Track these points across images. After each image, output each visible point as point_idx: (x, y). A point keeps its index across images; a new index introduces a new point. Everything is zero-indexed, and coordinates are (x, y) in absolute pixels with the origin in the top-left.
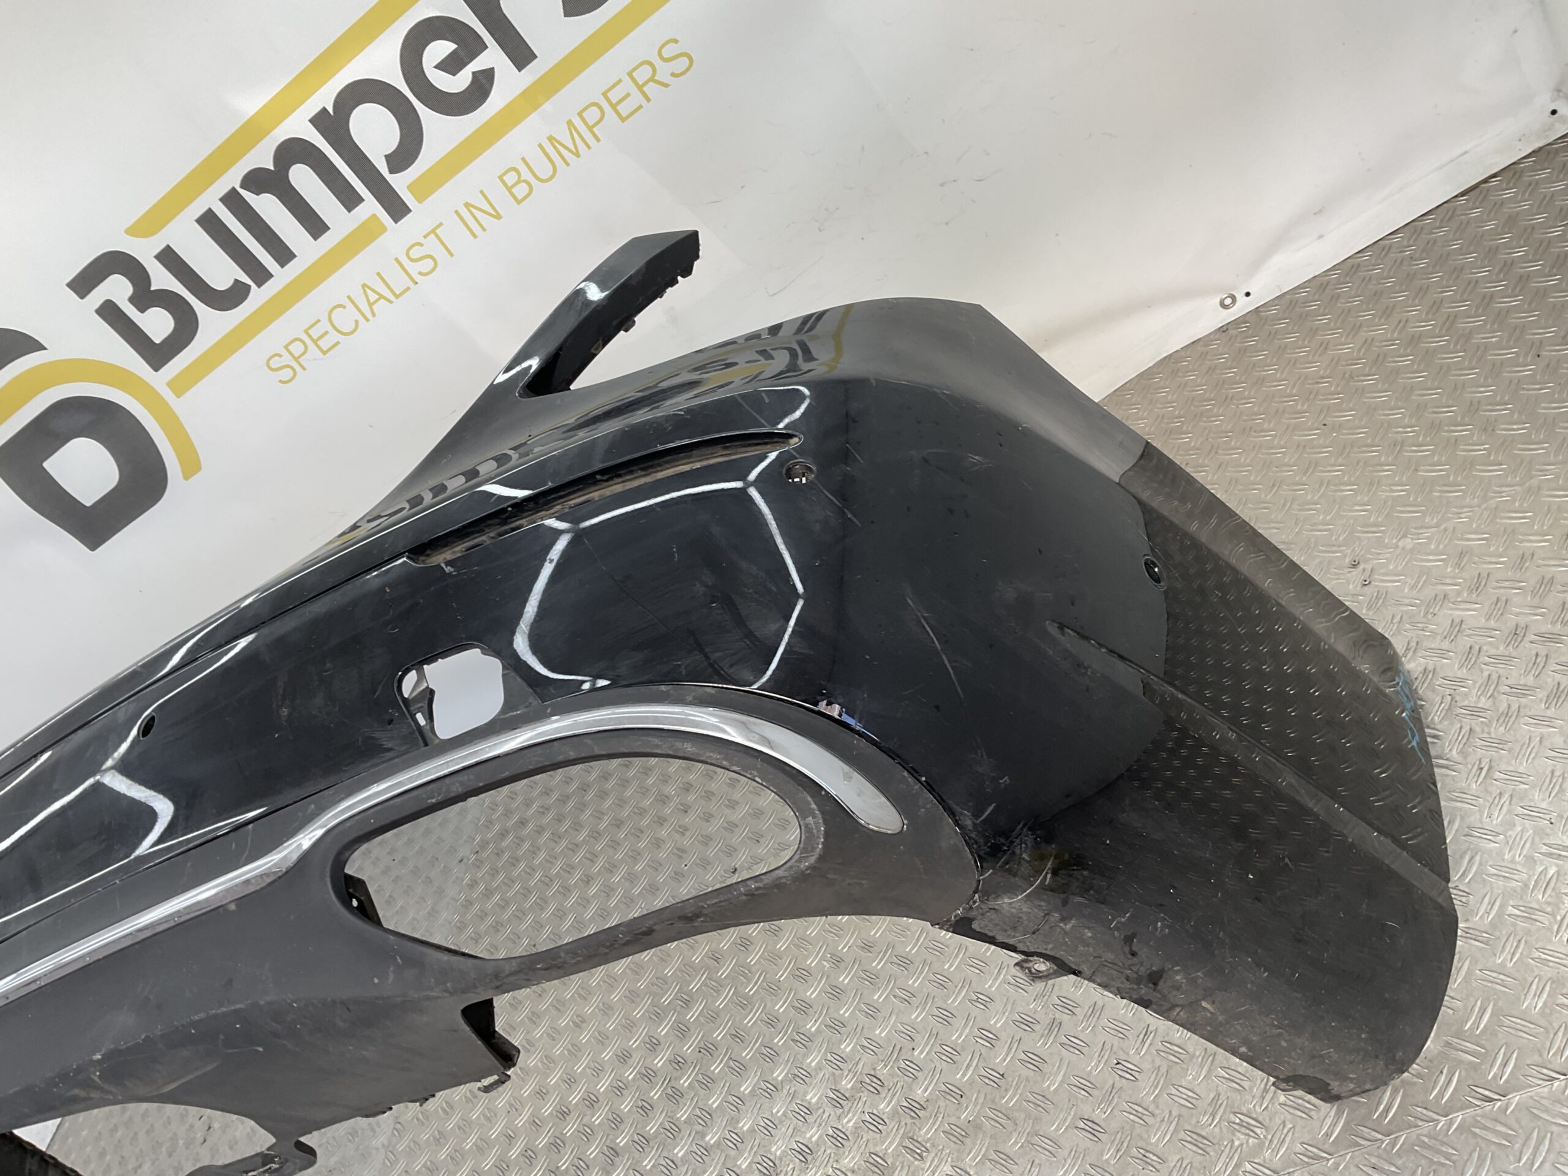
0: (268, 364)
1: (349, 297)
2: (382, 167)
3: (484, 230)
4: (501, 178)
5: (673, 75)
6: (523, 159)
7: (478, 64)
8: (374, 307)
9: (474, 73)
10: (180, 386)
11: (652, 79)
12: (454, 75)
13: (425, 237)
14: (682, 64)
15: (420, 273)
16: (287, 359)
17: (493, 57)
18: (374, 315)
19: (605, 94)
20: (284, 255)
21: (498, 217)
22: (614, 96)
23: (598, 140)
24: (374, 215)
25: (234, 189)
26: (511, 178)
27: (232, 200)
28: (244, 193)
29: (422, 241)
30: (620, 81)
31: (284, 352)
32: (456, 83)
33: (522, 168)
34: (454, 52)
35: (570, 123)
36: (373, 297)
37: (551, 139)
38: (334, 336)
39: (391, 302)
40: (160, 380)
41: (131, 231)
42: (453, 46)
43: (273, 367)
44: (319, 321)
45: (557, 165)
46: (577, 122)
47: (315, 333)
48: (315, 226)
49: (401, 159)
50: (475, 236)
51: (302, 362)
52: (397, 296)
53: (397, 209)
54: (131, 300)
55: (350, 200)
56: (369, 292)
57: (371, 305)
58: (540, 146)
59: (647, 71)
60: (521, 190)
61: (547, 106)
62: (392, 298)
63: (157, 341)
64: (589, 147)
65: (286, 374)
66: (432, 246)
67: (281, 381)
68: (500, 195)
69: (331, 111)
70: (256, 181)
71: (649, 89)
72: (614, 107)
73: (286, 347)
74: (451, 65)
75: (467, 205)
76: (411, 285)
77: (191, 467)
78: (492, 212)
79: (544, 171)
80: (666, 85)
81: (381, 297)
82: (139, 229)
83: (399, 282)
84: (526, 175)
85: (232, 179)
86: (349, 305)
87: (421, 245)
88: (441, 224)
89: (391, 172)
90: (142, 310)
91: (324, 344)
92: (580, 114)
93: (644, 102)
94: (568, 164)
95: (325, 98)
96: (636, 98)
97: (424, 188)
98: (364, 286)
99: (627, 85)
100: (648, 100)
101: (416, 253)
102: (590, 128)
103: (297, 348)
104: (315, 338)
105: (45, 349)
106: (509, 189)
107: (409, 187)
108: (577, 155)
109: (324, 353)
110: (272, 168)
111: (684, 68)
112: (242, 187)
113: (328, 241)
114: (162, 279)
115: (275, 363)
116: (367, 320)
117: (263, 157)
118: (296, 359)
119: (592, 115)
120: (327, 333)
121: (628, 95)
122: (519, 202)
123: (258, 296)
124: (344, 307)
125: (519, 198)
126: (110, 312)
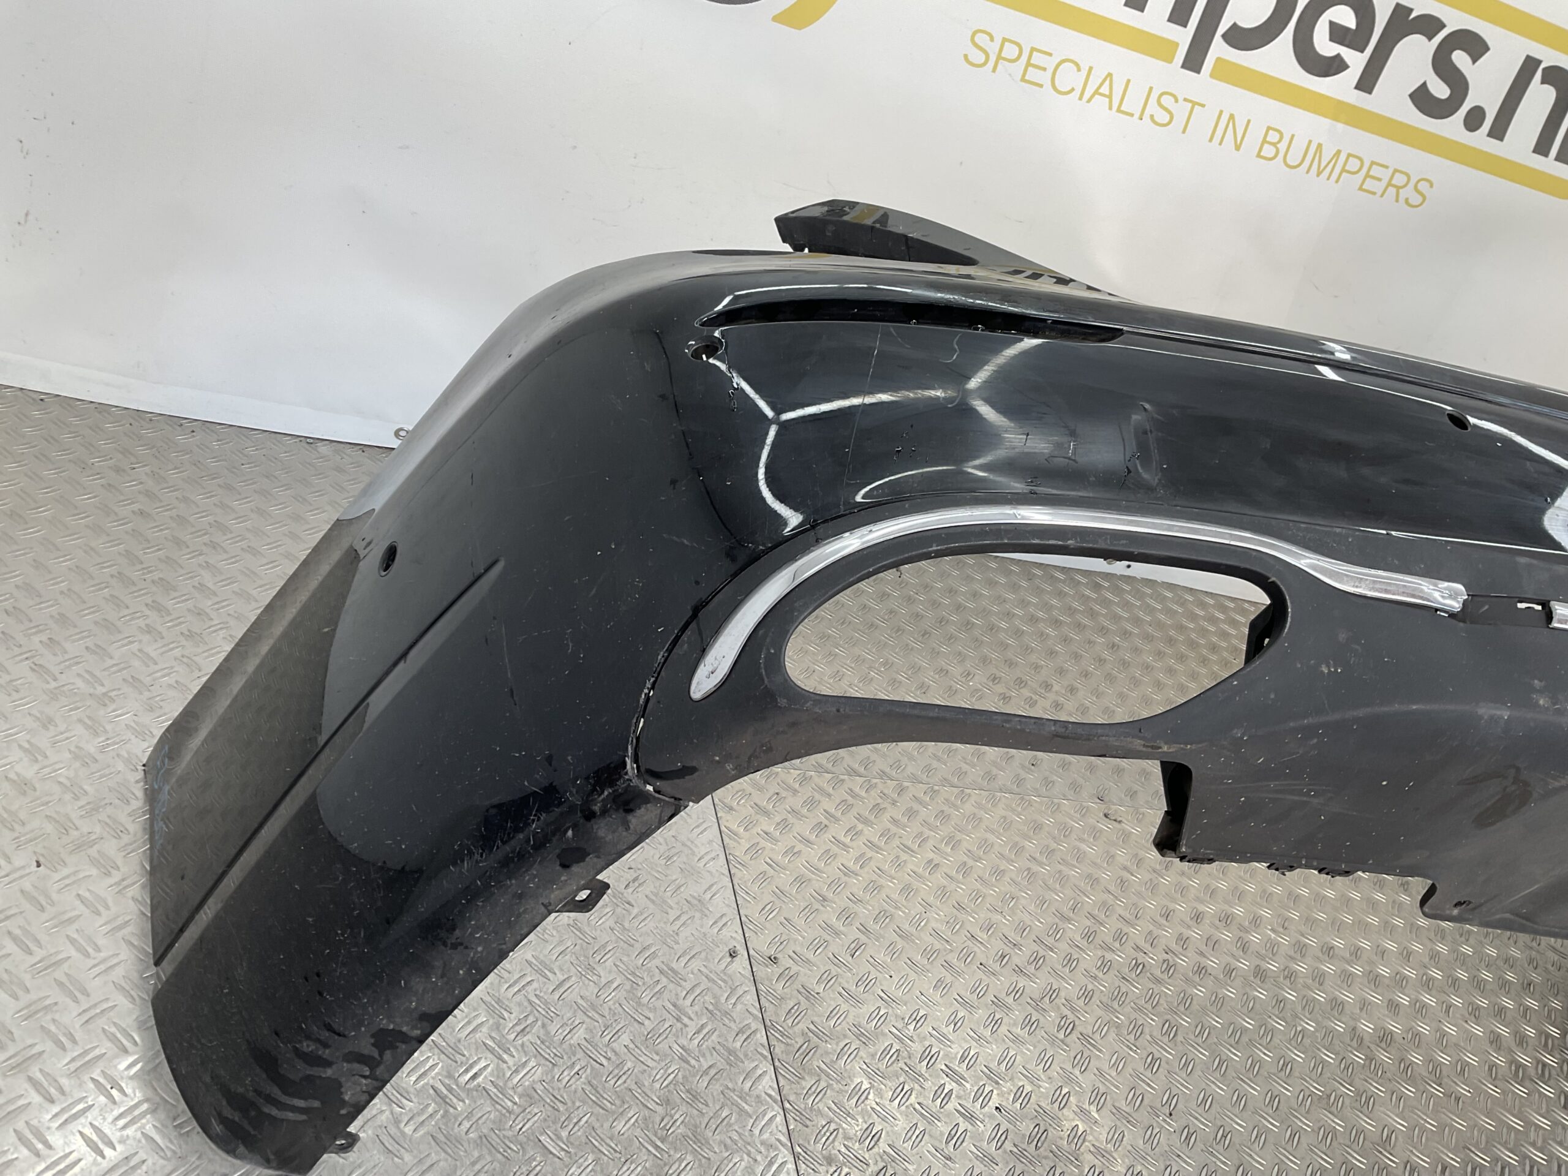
1: (1091, 68)
2: (1224, 26)
3: (1220, 144)
4: (1269, 128)
6: (1293, 136)
7: (1347, 54)
8: (1096, 96)
11: (1398, 188)
13: (1185, 100)
14: (1416, 199)
15: (1152, 116)
16: (993, 48)
17: (1356, 60)
18: (1089, 101)
19: (1373, 163)
21: (1238, 148)
22: (1376, 171)
23: (1337, 181)
24: (1177, 45)
26: (1273, 137)
29: (1180, 99)
30: (1387, 167)
32: (1324, 45)
33: (1286, 140)
35: (1339, 152)
36: (1105, 89)
37: (1320, 146)
38: (1044, 78)
39: (1110, 108)
43: (976, 39)
44: (1050, 55)
46: (1343, 157)
47: (1037, 59)
49: (1240, 38)
50: (1211, 140)
51: (1000, 66)
52: (1119, 110)
53: (1194, 61)
56: (1107, 82)
57: (1096, 92)
58: (1310, 141)
60: (1269, 151)
61: (1340, 126)
62: (1115, 106)
65: (980, 58)
66: (1181, 111)
67: (966, 56)
71: (1392, 191)
73: (1005, 40)
74: (1338, 33)
76: (1137, 115)
81: (1110, 97)
83: (1133, 103)
84: (1282, 147)
86: (1084, 73)
87: (1176, 101)
88: (1203, 106)
89: (1224, 36)
91: (1033, 74)
92: (1349, 155)
93: (1380, 193)
98: (1110, 75)
100: (1382, 196)
101: (1167, 101)
102: (1343, 170)
103: (1010, 51)
104: (1032, 62)
106: (1264, 141)
108: (1319, 174)
109: (1023, 80)
115: (981, 39)
116: (1080, 99)
118: (999, 57)
119: (1353, 165)
120: (1045, 69)
122: (1259, 156)
124: (1079, 70)
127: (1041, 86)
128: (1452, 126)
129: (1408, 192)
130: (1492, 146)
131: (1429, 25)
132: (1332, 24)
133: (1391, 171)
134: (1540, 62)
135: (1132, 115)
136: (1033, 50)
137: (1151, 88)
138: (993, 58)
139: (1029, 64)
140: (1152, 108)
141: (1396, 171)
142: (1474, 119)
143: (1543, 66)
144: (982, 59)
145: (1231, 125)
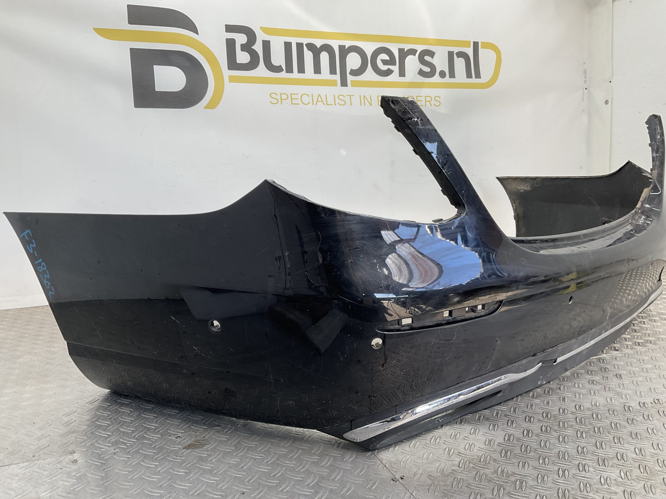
127: (299, 104)
128: (436, 78)
129: (433, 102)
130: (452, 80)
131: (413, 52)
132: (382, 60)
133: (424, 97)
134: (453, 52)
135: (332, 105)
136: (291, 94)
137: (334, 95)
138: (280, 100)
139: (292, 99)
140: (337, 101)
141: (426, 97)
142: (442, 74)
143: (455, 53)
144: (276, 101)
145: (365, 98)
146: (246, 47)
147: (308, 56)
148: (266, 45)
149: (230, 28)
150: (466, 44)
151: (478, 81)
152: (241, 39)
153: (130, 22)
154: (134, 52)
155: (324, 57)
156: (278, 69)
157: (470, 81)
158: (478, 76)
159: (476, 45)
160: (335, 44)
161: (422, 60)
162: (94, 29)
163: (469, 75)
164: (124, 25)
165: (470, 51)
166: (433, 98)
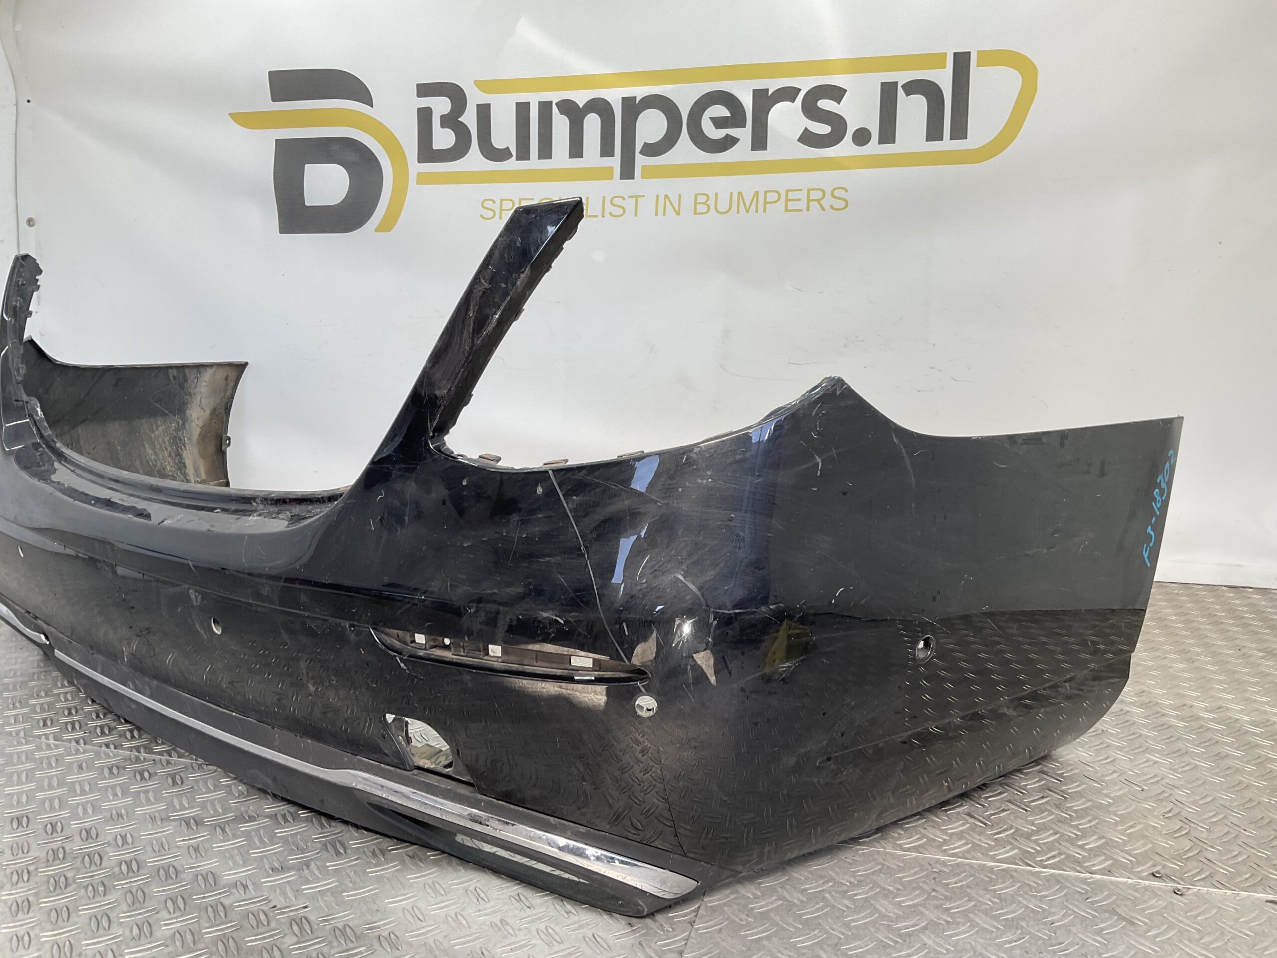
0: (483, 202)
5: (831, 206)
9: (727, 135)
10: (423, 179)
12: (717, 128)
20: (546, 152)
25: (551, 102)
27: (545, 107)
28: (555, 110)
31: (498, 202)
34: (727, 117)
40: (415, 167)
41: (477, 83)
42: (729, 114)
45: (732, 209)
48: (576, 149)
54: (443, 117)
55: (606, 150)
59: (819, 195)
63: (435, 147)
64: (757, 211)
68: (688, 203)
69: (637, 101)
70: (567, 107)
72: (787, 200)
75: (666, 196)
77: (386, 226)
78: (677, 208)
79: (723, 206)
80: (823, 209)
82: (483, 85)
85: (555, 97)
90: (443, 126)
94: (738, 212)
95: (640, 92)
96: (802, 205)
97: (649, 173)
99: (803, 195)
105: (372, 107)
107: (643, 167)
110: (581, 106)
111: (842, 207)
112: (556, 104)
113: (576, 163)
114: (470, 118)
117: (581, 98)
121: (799, 200)
123: (512, 164)
125: (698, 211)
126: (425, 116)
146: (451, 121)
147: (561, 124)
148: (484, 112)
149: (424, 90)
150: (937, 61)
151: (959, 144)
152: (441, 106)
153: (275, 99)
154: (280, 144)
155: (592, 124)
156: (504, 155)
157: (935, 146)
158: (960, 131)
159: (962, 62)
160: (614, 96)
161: (810, 110)
162: (232, 115)
163: (934, 132)
164: (265, 102)
165: (944, 79)
166: (828, 194)
